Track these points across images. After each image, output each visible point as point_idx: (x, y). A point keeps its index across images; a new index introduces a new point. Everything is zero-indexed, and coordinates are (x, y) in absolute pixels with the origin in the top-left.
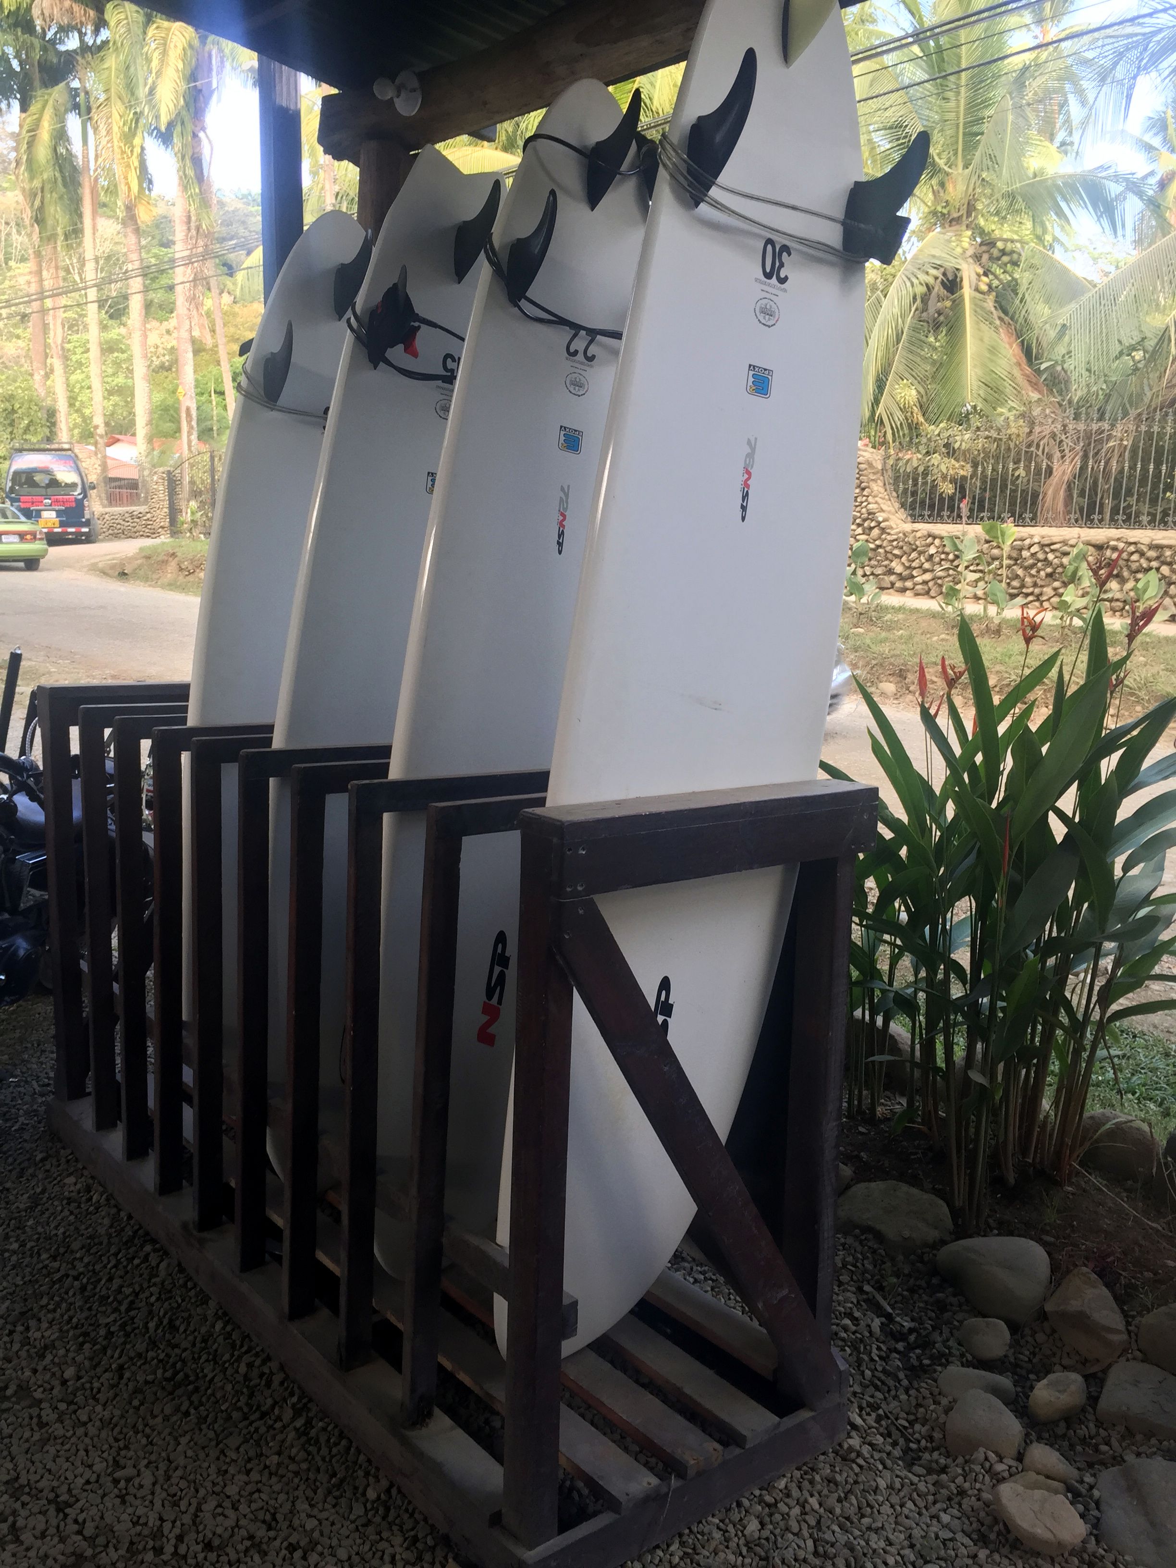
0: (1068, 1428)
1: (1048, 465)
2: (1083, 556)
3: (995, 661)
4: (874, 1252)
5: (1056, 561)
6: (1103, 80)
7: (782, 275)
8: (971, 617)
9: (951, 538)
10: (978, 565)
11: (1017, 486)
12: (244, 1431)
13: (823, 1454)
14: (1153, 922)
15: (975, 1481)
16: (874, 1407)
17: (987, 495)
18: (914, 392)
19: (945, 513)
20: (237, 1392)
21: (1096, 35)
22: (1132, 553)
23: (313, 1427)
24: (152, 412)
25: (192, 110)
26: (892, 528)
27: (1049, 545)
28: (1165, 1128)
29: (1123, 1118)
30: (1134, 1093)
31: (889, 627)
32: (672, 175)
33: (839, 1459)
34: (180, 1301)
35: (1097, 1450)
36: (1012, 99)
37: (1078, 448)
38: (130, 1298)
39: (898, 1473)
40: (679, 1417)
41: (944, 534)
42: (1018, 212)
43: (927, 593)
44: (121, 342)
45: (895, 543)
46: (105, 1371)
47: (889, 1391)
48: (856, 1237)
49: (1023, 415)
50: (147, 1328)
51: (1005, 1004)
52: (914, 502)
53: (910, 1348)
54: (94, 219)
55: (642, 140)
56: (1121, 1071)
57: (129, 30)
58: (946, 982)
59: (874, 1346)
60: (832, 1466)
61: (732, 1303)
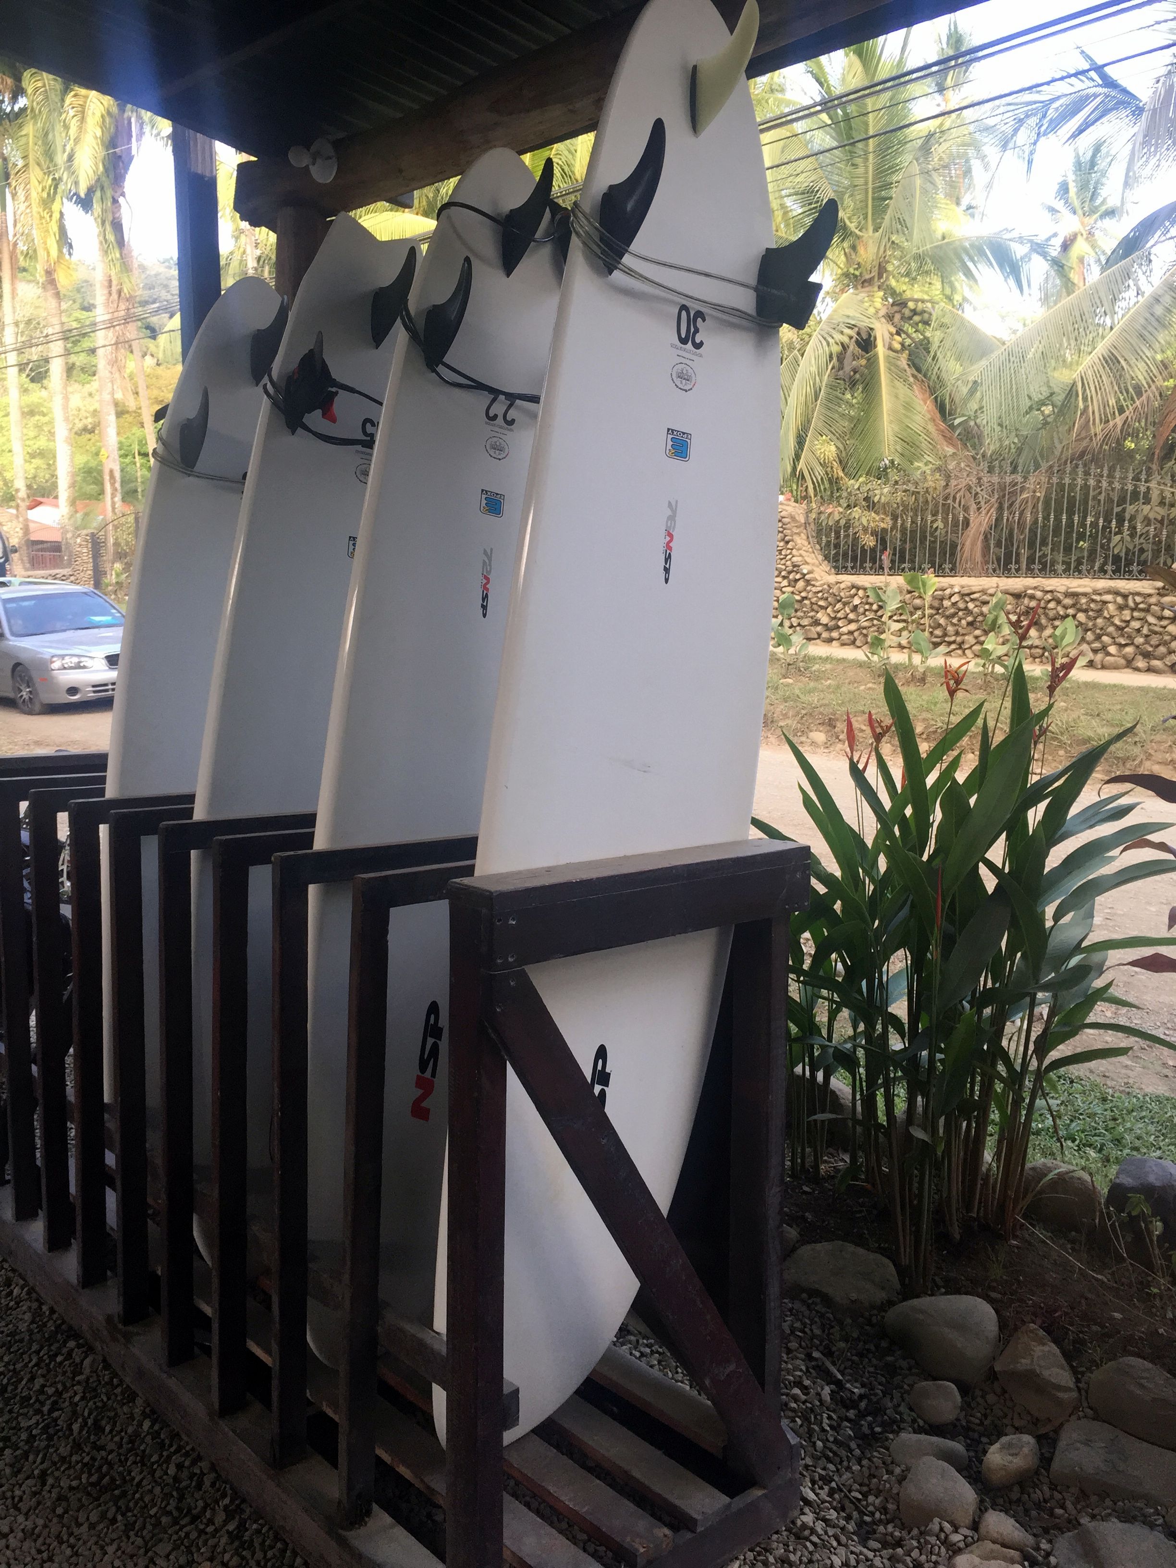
0: (1022, 1493)
1: (965, 517)
2: (1000, 606)
3: (921, 709)
4: (822, 1316)
5: (976, 610)
6: (1004, 147)
7: (698, 341)
8: (897, 667)
9: (874, 588)
10: (901, 614)
11: (936, 537)
12: (175, 1537)
13: (777, 1533)
14: (1084, 971)
15: (931, 1553)
16: (827, 1480)
17: (908, 546)
18: (833, 448)
19: (868, 565)
20: (166, 1494)
21: (997, 102)
22: (1049, 601)
23: (247, 1530)
24: (74, 475)
25: (112, 176)
26: (816, 580)
27: (969, 595)
28: (1106, 1176)
29: (1064, 1168)
30: (1074, 1141)
31: (818, 677)
32: (584, 243)
33: (792, 1538)
34: (105, 1399)
35: (1052, 1514)
36: (919, 164)
37: (993, 500)
38: (52, 1399)
39: (852, 1548)
40: (627, 1502)
41: (868, 585)
42: (927, 273)
43: (853, 642)
44: (43, 406)
45: (820, 595)
46: (27, 1478)
47: (841, 1462)
48: (803, 1302)
49: (939, 469)
50: (71, 1430)
51: (942, 1056)
52: (837, 554)
53: (862, 1415)
54: (13, 283)
55: (556, 208)
56: (1060, 1118)
57: (47, 98)
58: (885, 1035)
59: (825, 1415)
60: (786, 1545)
61: (679, 1377)
